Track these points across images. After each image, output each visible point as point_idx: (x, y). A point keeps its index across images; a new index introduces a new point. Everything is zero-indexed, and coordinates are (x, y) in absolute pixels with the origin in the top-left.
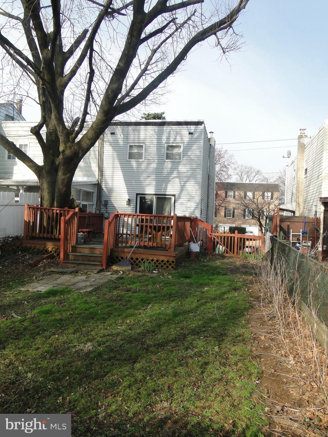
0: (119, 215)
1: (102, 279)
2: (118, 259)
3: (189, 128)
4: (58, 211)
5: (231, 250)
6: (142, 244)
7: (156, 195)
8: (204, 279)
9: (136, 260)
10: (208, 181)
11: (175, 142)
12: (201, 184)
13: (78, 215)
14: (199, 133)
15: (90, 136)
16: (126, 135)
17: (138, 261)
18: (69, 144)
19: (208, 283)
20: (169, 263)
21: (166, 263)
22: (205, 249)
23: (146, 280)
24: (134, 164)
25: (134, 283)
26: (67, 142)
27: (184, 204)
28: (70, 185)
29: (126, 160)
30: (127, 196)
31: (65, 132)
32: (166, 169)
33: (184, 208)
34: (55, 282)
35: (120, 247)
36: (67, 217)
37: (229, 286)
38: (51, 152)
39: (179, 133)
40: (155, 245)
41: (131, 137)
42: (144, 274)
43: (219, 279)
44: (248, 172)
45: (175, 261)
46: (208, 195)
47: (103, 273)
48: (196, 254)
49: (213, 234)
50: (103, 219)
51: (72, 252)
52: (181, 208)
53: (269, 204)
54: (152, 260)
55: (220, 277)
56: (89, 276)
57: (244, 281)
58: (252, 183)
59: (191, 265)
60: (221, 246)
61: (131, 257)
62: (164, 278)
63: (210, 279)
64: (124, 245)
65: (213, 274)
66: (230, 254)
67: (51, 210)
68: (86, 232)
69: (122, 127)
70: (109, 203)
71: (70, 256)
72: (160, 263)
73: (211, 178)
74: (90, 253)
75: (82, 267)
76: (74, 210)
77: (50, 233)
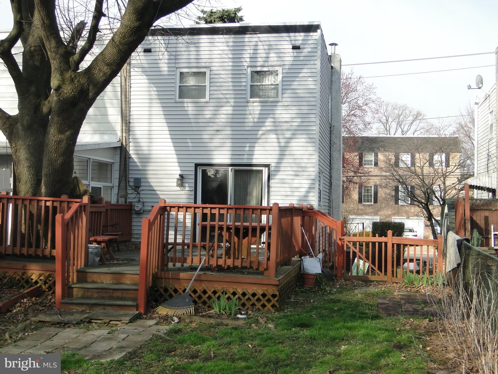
0: (168, 208)
1: (139, 334)
2: (168, 293)
3: (293, 38)
4: (48, 204)
5: (380, 269)
6: (213, 262)
7: (232, 165)
8: (338, 329)
9: (202, 295)
10: (330, 137)
11: (266, 64)
12: (318, 142)
13: (89, 209)
14: (312, 46)
15: (109, 57)
16: (174, 53)
17: (207, 295)
18: (68, 75)
19: (346, 335)
20: (267, 298)
21: (261, 298)
22: (332, 268)
23: (226, 334)
24: (190, 109)
25: (204, 341)
26: (64, 70)
27: (287, 181)
28: (72, 151)
29: (173, 101)
30: (178, 168)
31: (61, 51)
32: (250, 116)
33: (288, 189)
34: (48, 343)
35: (171, 270)
36: (68, 215)
37: (386, 341)
38: (33, 89)
39: (274, 47)
40: (238, 263)
41: (184, 56)
42: (219, 321)
43: (366, 328)
44: (399, 116)
45: (277, 294)
46: (330, 163)
47: (140, 322)
48: (316, 279)
49: (346, 238)
50: (131, 214)
51: (79, 281)
52: (282, 189)
53: (445, 176)
54: (234, 294)
55: (368, 323)
56: (114, 329)
57: (415, 329)
58: (407, 136)
59: (307, 300)
60: (361, 262)
61: (192, 290)
62: (260, 328)
63: (350, 329)
64: (178, 265)
65: (353, 318)
66: (379, 276)
67: (36, 201)
68: (103, 242)
69: (166, 38)
70: (142, 184)
71: (75, 289)
72: (249, 299)
73: (335, 130)
74: (113, 284)
75: (98, 311)
76: (79, 200)
77: (34, 246)
